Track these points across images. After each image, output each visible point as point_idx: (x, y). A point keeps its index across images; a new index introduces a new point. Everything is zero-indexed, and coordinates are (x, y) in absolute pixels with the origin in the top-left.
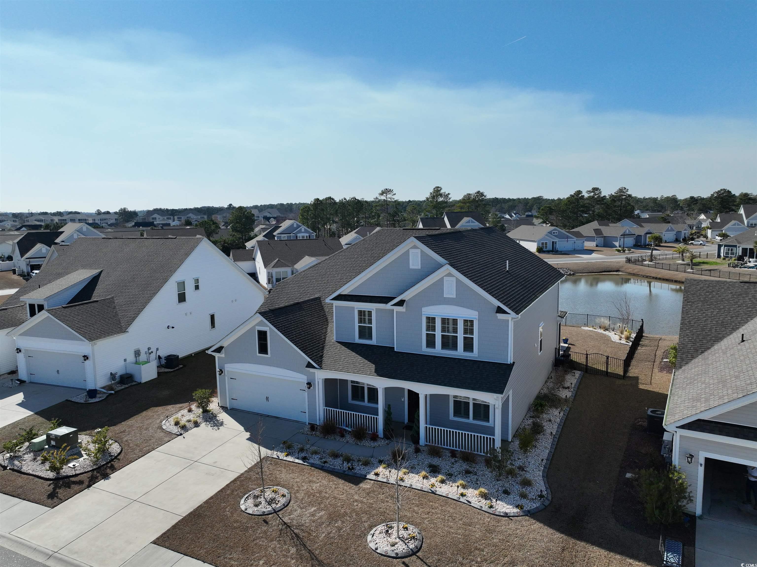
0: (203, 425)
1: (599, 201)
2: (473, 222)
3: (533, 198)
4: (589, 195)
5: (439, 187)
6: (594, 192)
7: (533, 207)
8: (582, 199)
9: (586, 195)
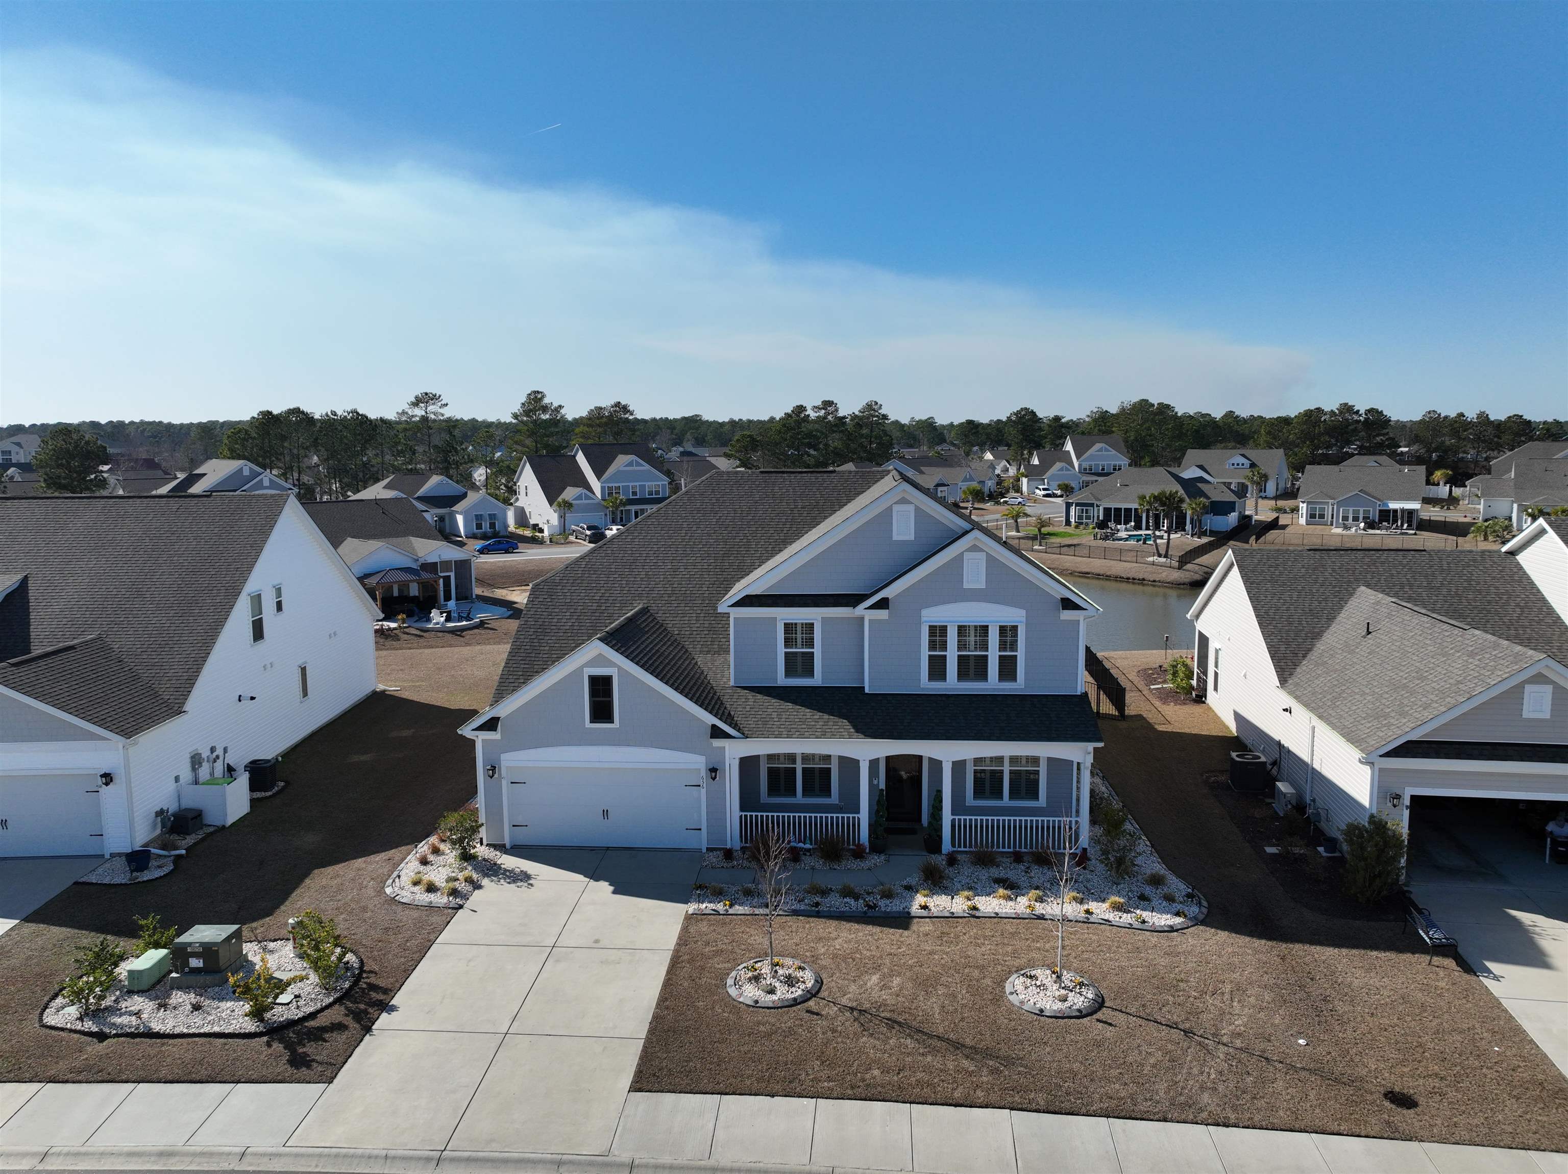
0: (485, 882)
1: (836, 425)
2: (638, 464)
3: (684, 419)
4: (817, 415)
5: (538, 392)
6: (826, 409)
7: (683, 435)
8: (805, 421)
9: (813, 415)
